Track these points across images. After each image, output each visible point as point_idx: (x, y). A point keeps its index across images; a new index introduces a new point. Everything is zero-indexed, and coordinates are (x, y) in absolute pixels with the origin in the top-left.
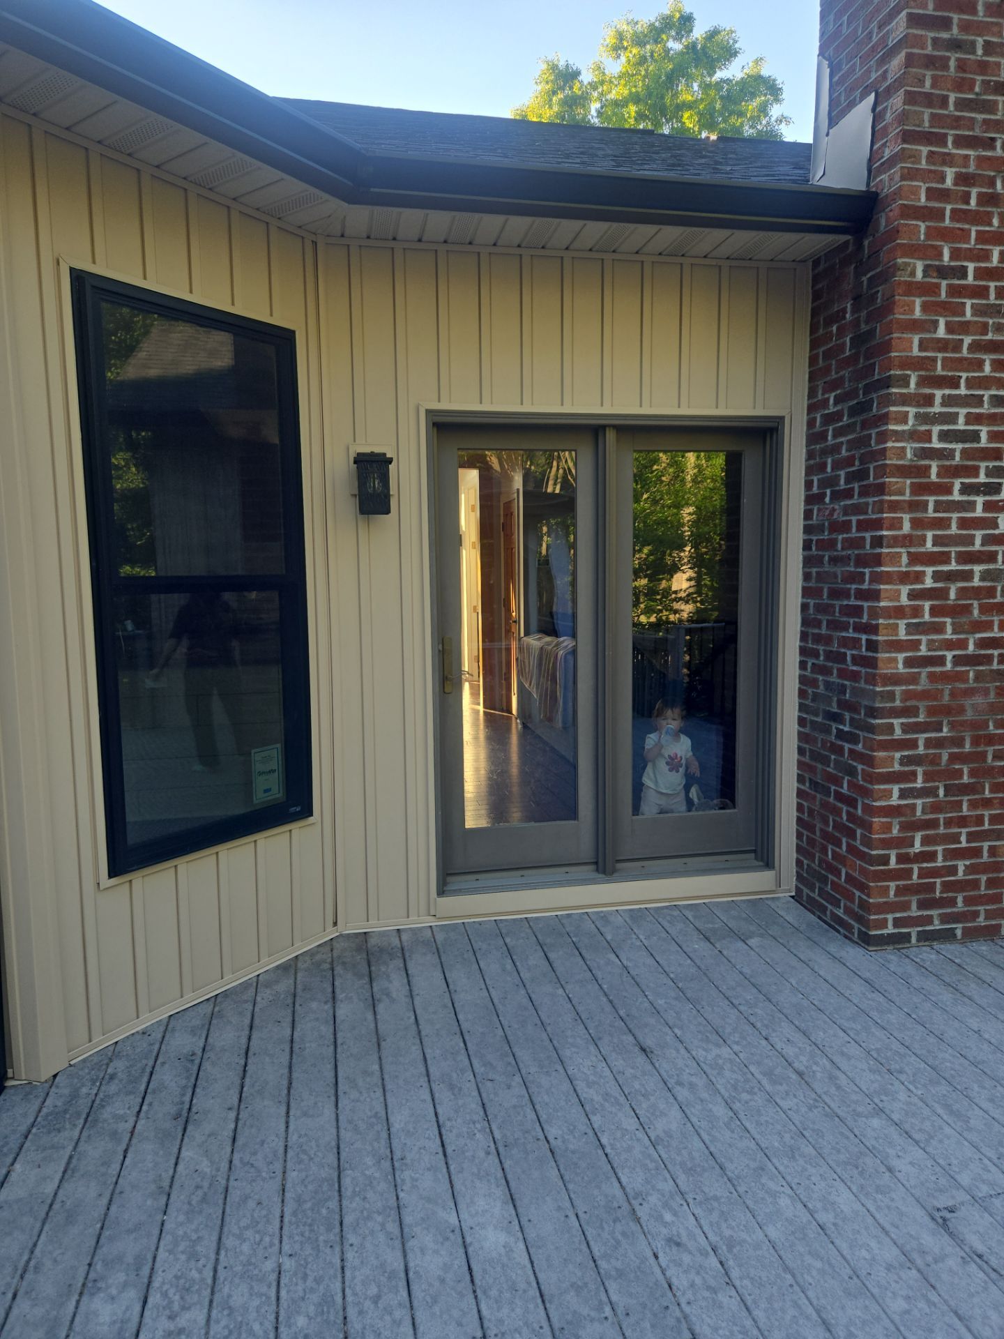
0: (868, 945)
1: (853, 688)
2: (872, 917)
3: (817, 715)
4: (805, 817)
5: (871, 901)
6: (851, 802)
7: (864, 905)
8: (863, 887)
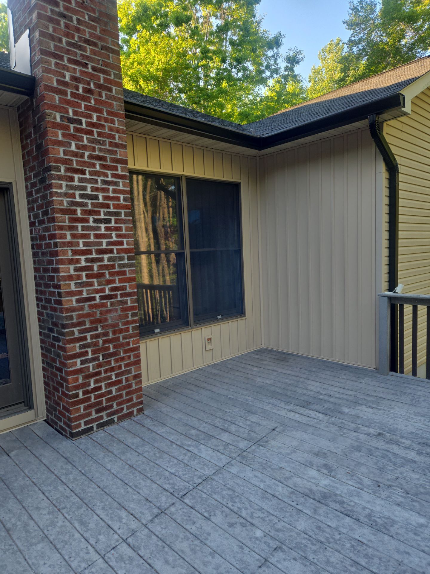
0: (73, 437)
1: (56, 315)
2: (73, 424)
3: (45, 330)
4: (46, 380)
5: (72, 416)
6: (60, 370)
7: (70, 419)
8: (68, 410)
